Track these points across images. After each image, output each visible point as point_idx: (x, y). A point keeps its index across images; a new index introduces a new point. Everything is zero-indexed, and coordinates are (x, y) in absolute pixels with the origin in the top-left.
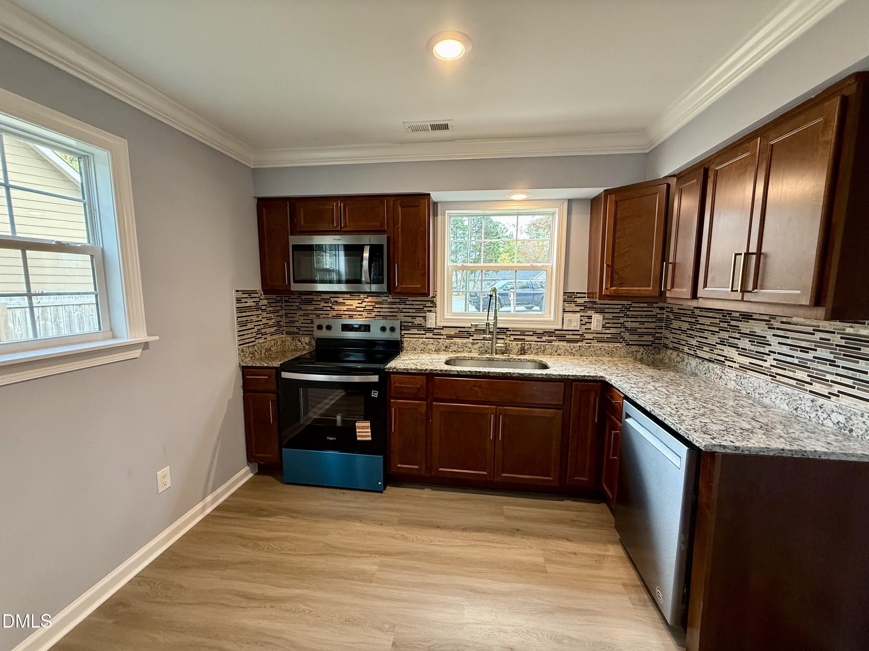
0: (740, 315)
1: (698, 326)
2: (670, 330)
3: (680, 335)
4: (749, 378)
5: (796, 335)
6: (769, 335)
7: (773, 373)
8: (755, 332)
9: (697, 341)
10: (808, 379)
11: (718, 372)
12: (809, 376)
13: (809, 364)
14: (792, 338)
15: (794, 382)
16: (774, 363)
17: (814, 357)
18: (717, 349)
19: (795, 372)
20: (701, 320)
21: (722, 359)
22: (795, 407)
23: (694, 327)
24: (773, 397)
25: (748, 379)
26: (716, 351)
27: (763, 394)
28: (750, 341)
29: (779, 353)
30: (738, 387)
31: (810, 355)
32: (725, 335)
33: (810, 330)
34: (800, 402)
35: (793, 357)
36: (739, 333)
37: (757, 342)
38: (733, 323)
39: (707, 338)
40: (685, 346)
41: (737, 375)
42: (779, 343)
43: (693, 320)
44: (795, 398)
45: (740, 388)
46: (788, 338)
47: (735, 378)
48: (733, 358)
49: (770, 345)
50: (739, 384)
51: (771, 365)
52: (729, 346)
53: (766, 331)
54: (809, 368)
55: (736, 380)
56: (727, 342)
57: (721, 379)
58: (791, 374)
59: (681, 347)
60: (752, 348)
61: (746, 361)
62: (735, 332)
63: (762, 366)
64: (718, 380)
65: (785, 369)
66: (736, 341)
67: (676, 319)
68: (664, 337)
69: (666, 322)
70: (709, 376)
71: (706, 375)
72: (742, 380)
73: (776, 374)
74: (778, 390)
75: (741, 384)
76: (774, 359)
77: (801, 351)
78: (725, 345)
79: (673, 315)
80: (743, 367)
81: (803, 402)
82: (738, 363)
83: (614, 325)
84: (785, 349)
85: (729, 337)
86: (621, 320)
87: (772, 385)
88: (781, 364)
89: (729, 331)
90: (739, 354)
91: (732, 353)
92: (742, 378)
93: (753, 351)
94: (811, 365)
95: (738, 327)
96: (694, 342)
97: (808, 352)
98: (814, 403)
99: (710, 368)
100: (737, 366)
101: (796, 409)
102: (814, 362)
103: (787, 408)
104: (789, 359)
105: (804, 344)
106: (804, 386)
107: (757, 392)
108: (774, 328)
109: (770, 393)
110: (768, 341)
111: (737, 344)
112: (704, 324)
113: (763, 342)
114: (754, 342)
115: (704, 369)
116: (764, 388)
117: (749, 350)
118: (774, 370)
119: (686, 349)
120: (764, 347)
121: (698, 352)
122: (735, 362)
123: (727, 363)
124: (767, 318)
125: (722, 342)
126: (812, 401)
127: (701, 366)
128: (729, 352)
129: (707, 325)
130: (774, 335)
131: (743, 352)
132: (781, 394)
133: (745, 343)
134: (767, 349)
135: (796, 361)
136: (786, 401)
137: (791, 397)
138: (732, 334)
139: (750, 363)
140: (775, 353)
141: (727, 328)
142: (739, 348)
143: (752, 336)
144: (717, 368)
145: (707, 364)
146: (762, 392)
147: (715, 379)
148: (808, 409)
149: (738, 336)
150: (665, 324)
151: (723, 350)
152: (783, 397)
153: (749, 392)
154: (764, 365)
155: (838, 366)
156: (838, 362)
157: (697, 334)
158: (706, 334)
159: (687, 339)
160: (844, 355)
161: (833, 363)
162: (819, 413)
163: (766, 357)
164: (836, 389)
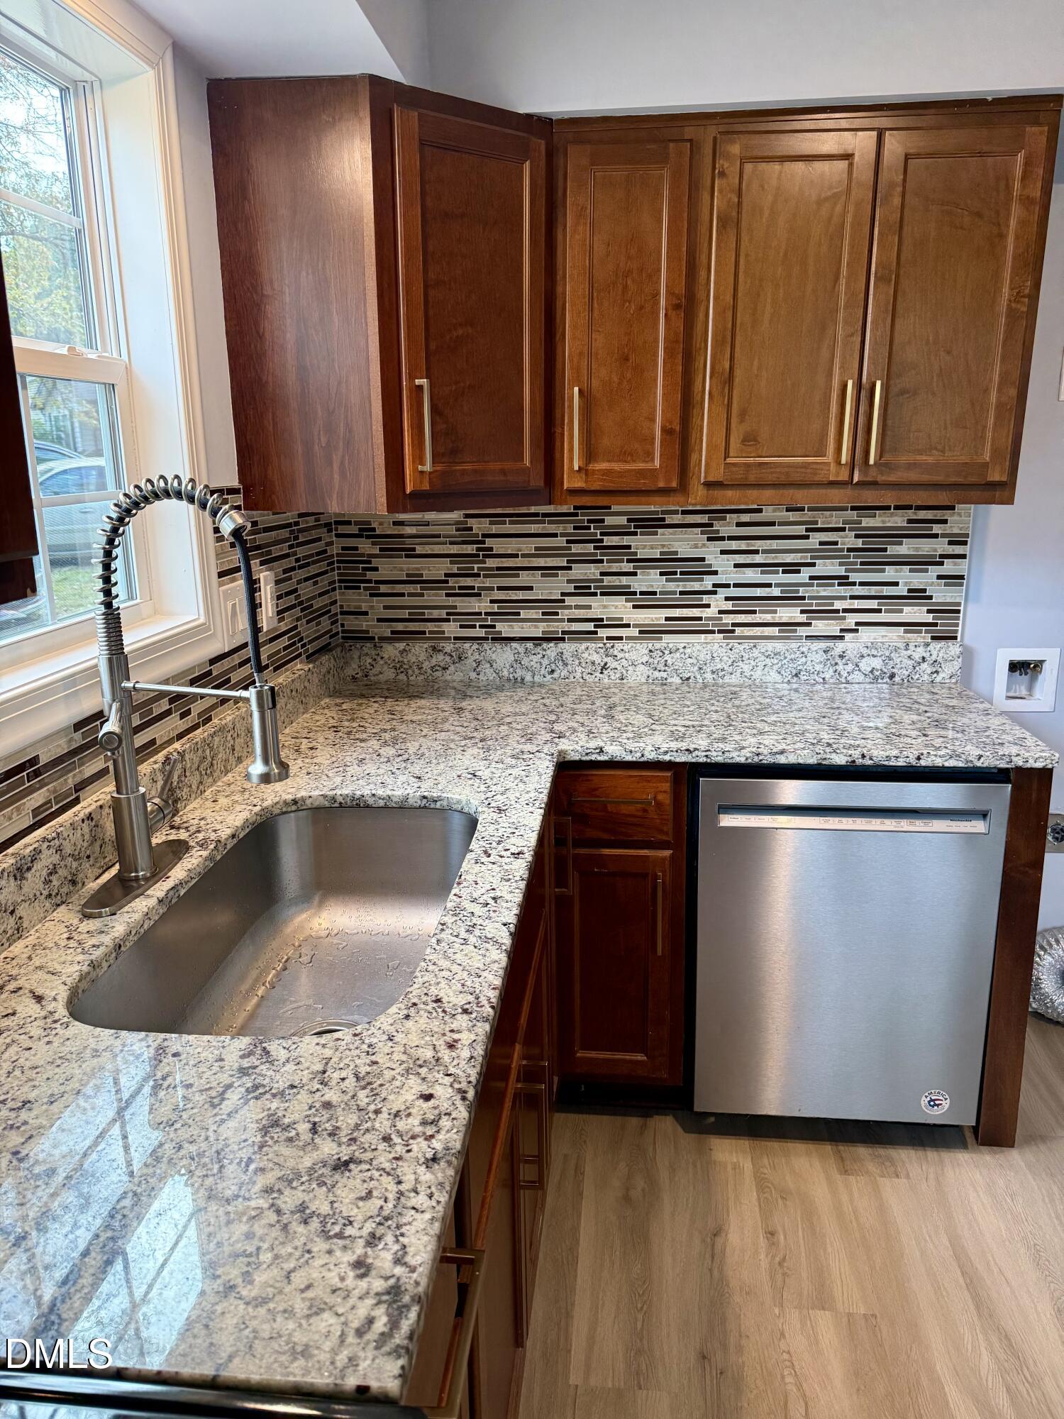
0: (629, 520)
1: (491, 563)
2: (365, 589)
3: (422, 595)
4: (685, 647)
5: (774, 544)
6: (711, 554)
7: (727, 624)
8: (676, 553)
9: (492, 602)
10: (803, 618)
11: (596, 658)
12: (802, 612)
13: (802, 592)
14: (765, 552)
15: (775, 631)
16: (729, 606)
17: (811, 578)
18: (569, 607)
19: (775, 612)
20: (498, 545)
21: (590, 626)
22: (794, 672)
23: (476, 566)
24: (746, 668)
25: (682, 650)
26: (565, 614)
27: (723, 670)
28: (662, 574)
29: (736, 585)
30: (657, 674)
31: (805, 574)
32: (579, 571)
33: (800, 530)
34: (804, 660)
35: (769, 585)
36: (629, 561)
37: (682, 573)
38: (608, 541)
39: (531, 588)
40: (448, 620)
41: (651, 651)
42: (736, 566)
43: (470, 549)
44: (793, 656)
45: (664, 674)
46: (756, 552)
47: (645, 659)
48: (622, 619)
49: (715, 573)
50: (661, 667)
51: (720, 612)
52: (603, 594)
53: (704, 545)
54: (803, 598)
55: (651, 660)
56: (596, 588)
57: (605, 672)
58: (768, 618)
59: (430, 627)
60: (672, 586)
61: (657, 617)
62: (622, 561)
63: (699, 619)
64: (598, 674)
65: (754, 612)
66: (624, 580)
67: (387, 552)
68: (342, 613)
69: (345, 568)
70: (564, 673)
71: (556, 675)
72: (667, 657)
73: (734, 625)
74: (756, 653)
75: (666, 665)
76: (727, 599)
77: (784, 572)
78: (595, 594)
79: (374, 543)
81: (809, 659)
82: (636, 626)
83: (287, 602)
84: (751, 575)
85: (602, 574)
86: (293, 581)
87: (742, 647)
88: (742, 604)
89: (601, 561)
90: (635, 607)
91: (619, 608)
92: (667, 652)
93: (675, 593)
94: (807, 592)
95: (629, 547)
96: (480, 606)
97: (799, 572)
98: (830, 654)
99: (567, 655)
100: (634, 632)
101: (796, 675)
102: (812, 585)
104: (759, 592)
105: (789, 558)
106: (796, 631)
107: (708, 670)
108: (722, 539)
109: (740, 664)
110: (710, 566)
111: (629, 587)
112: (514, 556)
113: (697, 567)
114: (675, 573)
115: (545, 662)
116: (725, 658)
117: (661, 593)
118: (729, 619)
119: (451, 629)
120: (702, 580)
121: (500, 627)
122: (628, 626)
123: (603, 633)
124: (703, 519)
125: (583, 589)
126: (825, 653)
127: (532, 657)
128: (605, 607)
129: (524, 556)
130: (723, 552)
131: (647, 600)
132: (763, 658)
133: (650, 580)
134: (708, 582)
135: (776, 592)
136: (775, 667)
137: (785, 658)
138: (610, 567)
139: (667, 619)
140: (727, 586)
141: (596, 554)
142: (634, 593)
143: (668, 563)
144: (591, 652)
145: (552, 649)
146: (719, 666)
147: (586, 677)
148: (818, 668)
149: (628, 567)
150: (339, 575)
151: (589, 607)
152: (768, 661)
153: (688, 675)
154: (704, 616)
155: (854, 584)
156: (854, 577)
157: (488, 582)
158: (524, 578)
159: (452, 601)
160: (862, 564)
161: (844, 581)
162: (840, 668)
163: (706, 599)
164: (851, 620)
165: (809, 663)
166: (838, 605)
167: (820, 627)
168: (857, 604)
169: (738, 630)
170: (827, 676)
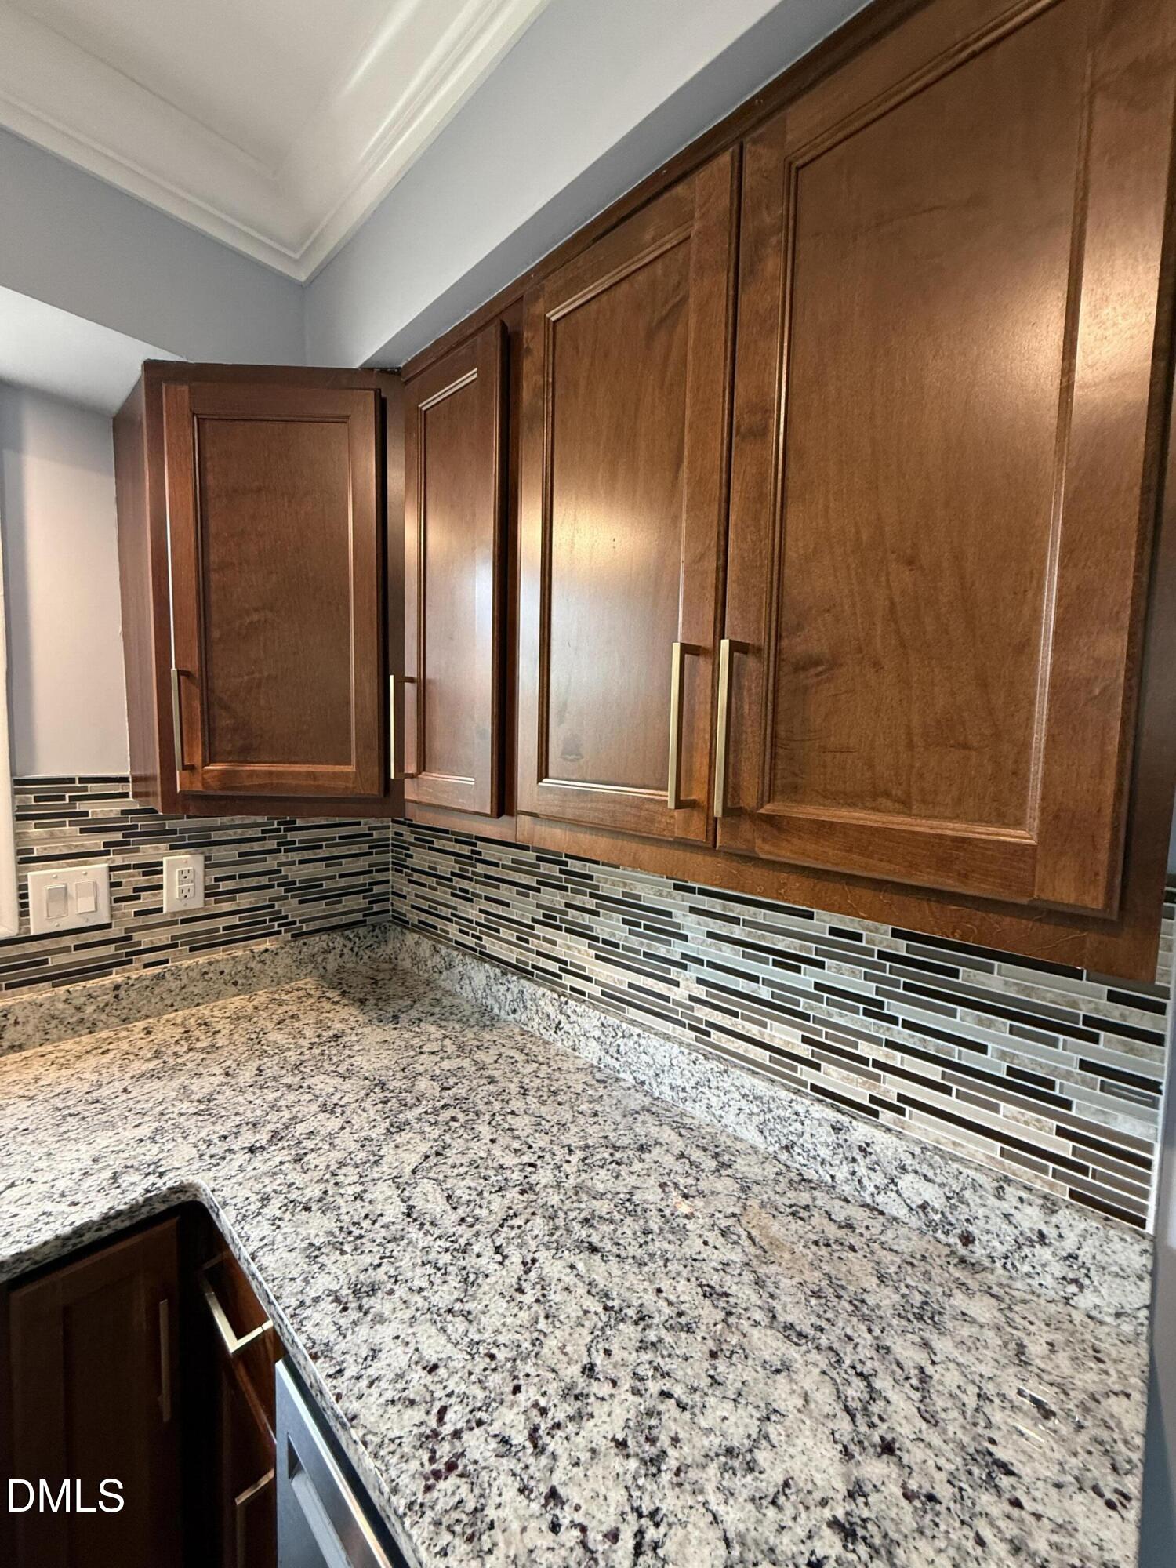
1: (481, 868)
2: (407, 874)
3: (435, 889)
4: (639, 1035)
6: (678, 906)
7: (700, 1020)
8: (639, 897)
9: (481, 911)
10: (806, 1051)
11: (550, 1010)
12: (805, 1040)
13: (804, 1004)
14: (746, 923)
15: (763, 1056)
16: (701, 992)
17: (817, 986)
18: (537, 937)
19: (764, 1025)
20: (488, 852)
21: (554, 967)
22: (784, 1142)
23: (471, 869)
24: (714, 1101)
25: (636, 1038)
26: (534, 945)
27: (684, 1090)
28: (625, 922)
29: (711, 965)
30: (609, 1060)
31: (806, 978)
32: (554, 898)
34: (798, 1125)
35: (754, 979)
36: (592, 895)
37: (647, 927)
39: (507, 905)
40: (451, 921)
41: (603, 1025)
42: (710, 935)
43: (466, 850)
44: (781, 1113)
45: (617, 1065)
46: (735, 921)
47: (597, 1033)
48: (584, 969)
49: (685, 938)
50: (613, 1050)
51: (692, 998)
52: (568, 930)
53: (669, 895)
54: (806, 1017)
55: (603, 1038)
56: (562, 920)
57: (560, 1033)
58: (753, 1031)
59: (439, 923)
60: (635, 942)
61: (620, 978)
62: (584, 893)
63: (667, 999)
64: (552, 1032)
65: (735, 1014)
66: (587, 919)
67: (419, 842)
68: (394, 893)
69: (397, 852)
70: (524, 1017)
71: (517, 1016)
72: (620, 1041)
73: (709, 1024)
74: (727, 1083)
75: (618, 1052)
76: (700, 981)
77: (776, 963)
78: (559, 928)
79: (412, 832)
80: (613, 998)
81: (807, 1129)
82: (598, 983)
83: (246, 883)
84: (730, 955)
85: (568, 905)
86: (271, 863)
87: (708, 1065)
88: (719, 996)
89: (565, 889)
90: (598, 957)
91: (579, 952)
92: (620, 1034)
93: (637, 952)
94: (812, 1008)
95: (591, 878)
96: (472, 912)
97: (798, 970)
98: (842, 1135)
99: (526, 996)
100: (596, 990)
101: (787, 1148)
102: (820, 999)
103: (758, 1141)
104: (742, 985)
105: (783, 944)
106: (795, 1069)
107: (667, 1081)
108: (691, 890)
109: (706, 1090)
110: (678, 926)
111: (591, 929)
112: (496, 865)
113: (663, 924)
114: (638, 925)
115: (510, 997)
117: (625, 948)
118: (704, 1013)
119: (454, 930)
120: (669, 943)
121: (486, 941)
122: (589, 979)
123: (568, 980)
125: (549, 920)
126: (836, 1129)
127: (500, 986)
128: (569, 947)
129: (504, 867)
130: (693, 910)
131: (608, 950)
132: (737, 1095)
133: (610, 926)
134: (676, 949)
135: (765, 993)
136: (756, 1120)
137: (770, 1111)
138: (574, 898)
139: (631, 986)
140: (700, 962)
141: (559, 879)
142: (596, 939)
143: (632, 909)
144: (546, 999)
145: (517, 984)
146: (679, 1082)
147: (543, 1031)
148: (824, 1152)
149: (590, 903)
150: (393, 857)
151: (554, 943)
152: (744, 1104)
153: (643, 1078)
154: (672, 996)
155: (893, 1020)
156: (892, 1007)
157: (478, 889)
158: (505, 892)
159: (454, 901)
160: (907, 986)
161: (874, 1008)
162: (862, 1170)
163: (674, 973)
164: (891, 1088)
165: (807, 1136)
166: (865, 1049)
167: (833, 1077)
168: (897, 1059)
169: (715, 1035)
170: (839, 1177)
